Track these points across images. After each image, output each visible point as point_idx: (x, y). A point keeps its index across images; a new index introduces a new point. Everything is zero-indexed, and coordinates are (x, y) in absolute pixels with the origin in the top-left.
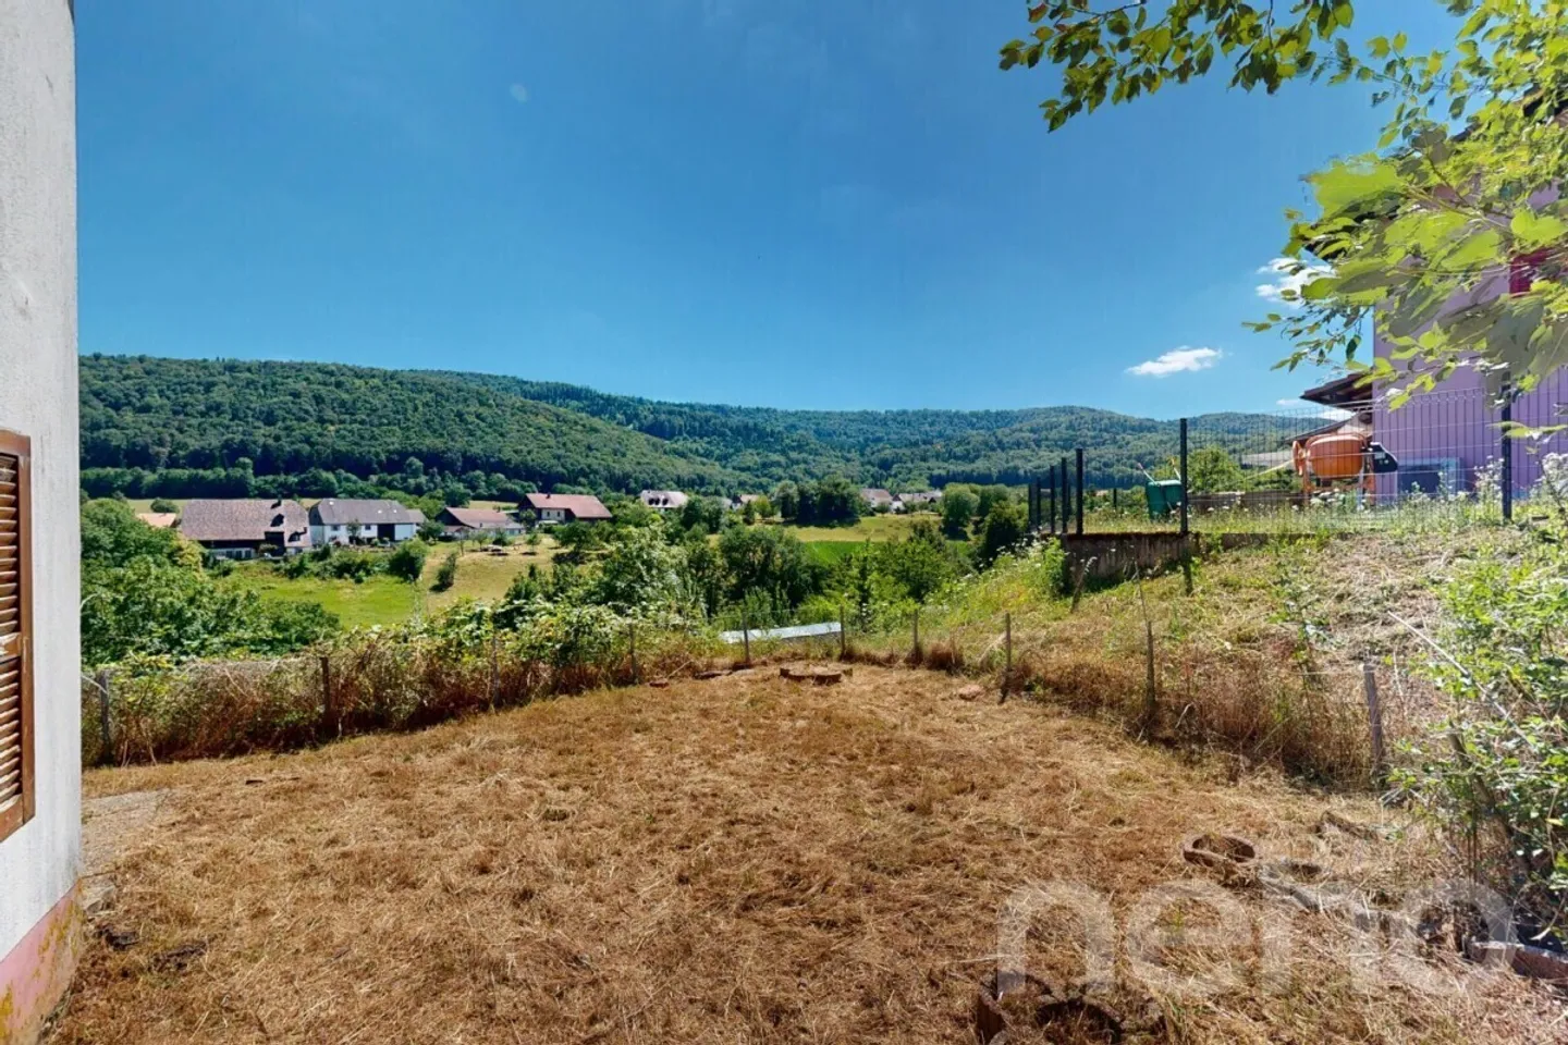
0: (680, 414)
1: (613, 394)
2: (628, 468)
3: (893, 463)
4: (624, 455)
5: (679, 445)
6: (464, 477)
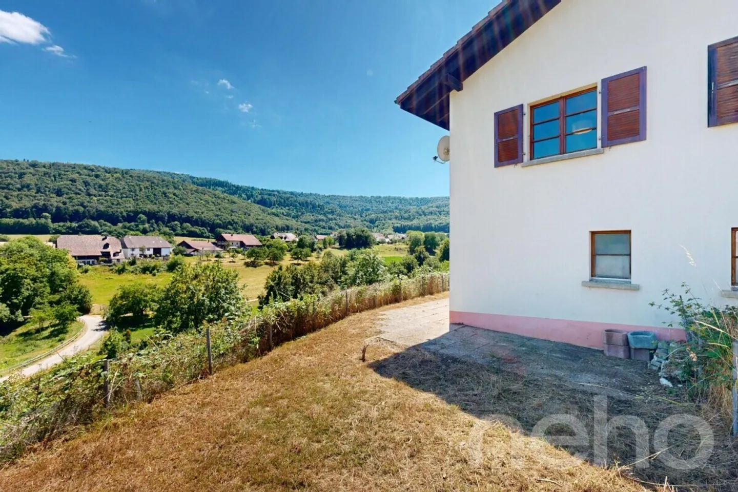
1: (240, 185)
2: (252, 221)
3: (376, 221)
4: (249, 215)
5: (274, 210)
6: (169, 225)
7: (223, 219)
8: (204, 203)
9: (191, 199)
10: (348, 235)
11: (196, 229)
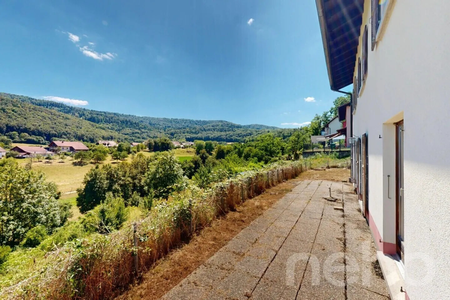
0: (101, 115)
2: (83, 133)
4: (81, 128)
5: (101, 125)
6: (7, 134)
7: (58, 131)
8: (41, 118)
9: (29, 115)
10: (155, 142)
11: (33, 138)
